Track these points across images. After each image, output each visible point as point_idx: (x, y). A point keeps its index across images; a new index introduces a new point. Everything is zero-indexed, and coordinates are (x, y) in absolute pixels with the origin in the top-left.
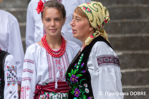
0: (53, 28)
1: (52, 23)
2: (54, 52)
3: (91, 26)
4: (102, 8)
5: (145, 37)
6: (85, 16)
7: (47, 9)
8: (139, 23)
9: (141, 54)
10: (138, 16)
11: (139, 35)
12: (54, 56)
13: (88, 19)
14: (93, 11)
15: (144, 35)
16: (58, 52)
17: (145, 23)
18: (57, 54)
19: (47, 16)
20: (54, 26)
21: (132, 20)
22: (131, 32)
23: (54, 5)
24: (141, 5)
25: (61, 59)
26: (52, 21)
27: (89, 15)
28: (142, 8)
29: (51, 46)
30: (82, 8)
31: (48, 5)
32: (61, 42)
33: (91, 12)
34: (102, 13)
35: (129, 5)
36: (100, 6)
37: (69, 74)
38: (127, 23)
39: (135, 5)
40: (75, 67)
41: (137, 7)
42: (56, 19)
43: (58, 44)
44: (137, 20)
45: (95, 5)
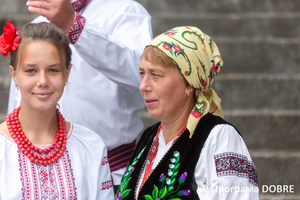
0: (43, 91)
1: (41, 78)
2: (38, 151)
3: (187, 84)
4: (202, 41)
5: (281, 117)
6: (171, 64)
7: (29, 43)
8: (265, 81)
9: (269, 159)
10: (265, 65)
11: (266, 112)
12: (36, 160)
13: (179, 70)
14: (186, 51)
15: (278, 113)
16: (47, 152)
17: (281, 83)
18: (44, 156)
19: (29, 61)
20: (46, 87)
21: (248, 77)
22: (245, 106)
23: (47, 34)
24: (271, 39)
25: (55, 170)
26: (42, 72)
27: (179, 60)
28: (273, 46)
29: (30, 136)
30: (161, 47)
31: (31, 32)
32: (56, 128)
33: (182, 52)
34: (204, 50)
35: (243, 39)
36: (199, 36)
37: (147, 196)
38: (237, 82)
39: (257, 39)
40: (162, 180)
41: (261, 44)
42: (51, 70)
43: (49, 131)
44: (260, 77)
45: (187, 35)
